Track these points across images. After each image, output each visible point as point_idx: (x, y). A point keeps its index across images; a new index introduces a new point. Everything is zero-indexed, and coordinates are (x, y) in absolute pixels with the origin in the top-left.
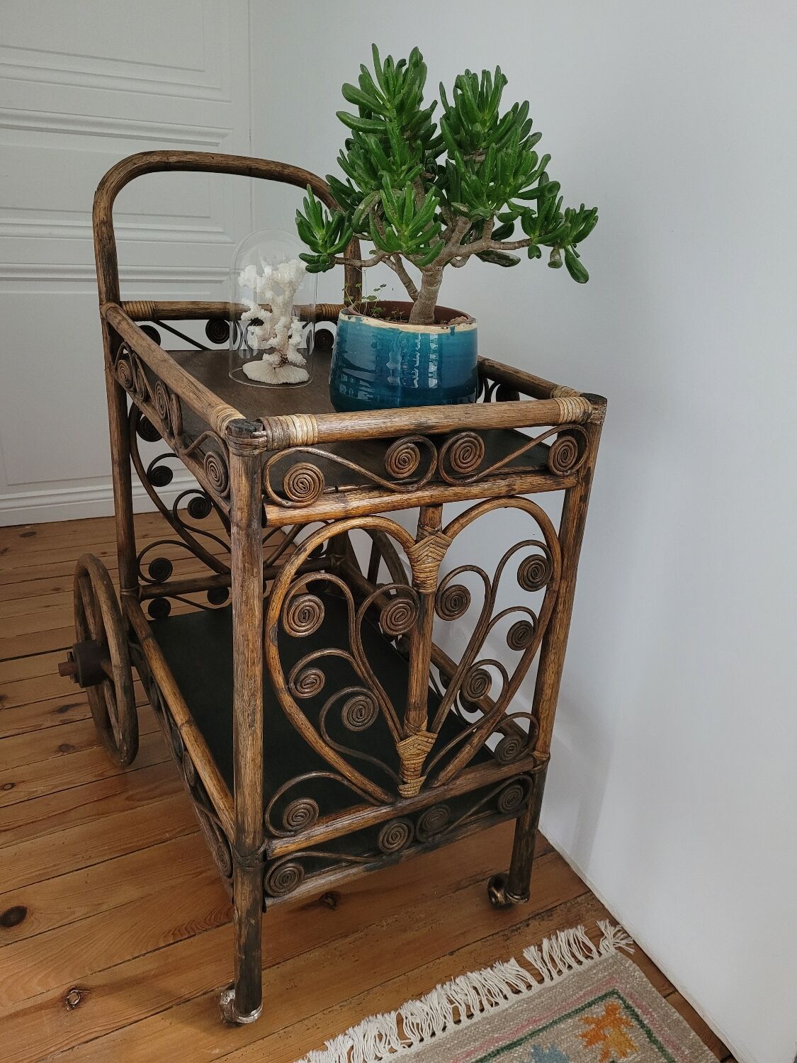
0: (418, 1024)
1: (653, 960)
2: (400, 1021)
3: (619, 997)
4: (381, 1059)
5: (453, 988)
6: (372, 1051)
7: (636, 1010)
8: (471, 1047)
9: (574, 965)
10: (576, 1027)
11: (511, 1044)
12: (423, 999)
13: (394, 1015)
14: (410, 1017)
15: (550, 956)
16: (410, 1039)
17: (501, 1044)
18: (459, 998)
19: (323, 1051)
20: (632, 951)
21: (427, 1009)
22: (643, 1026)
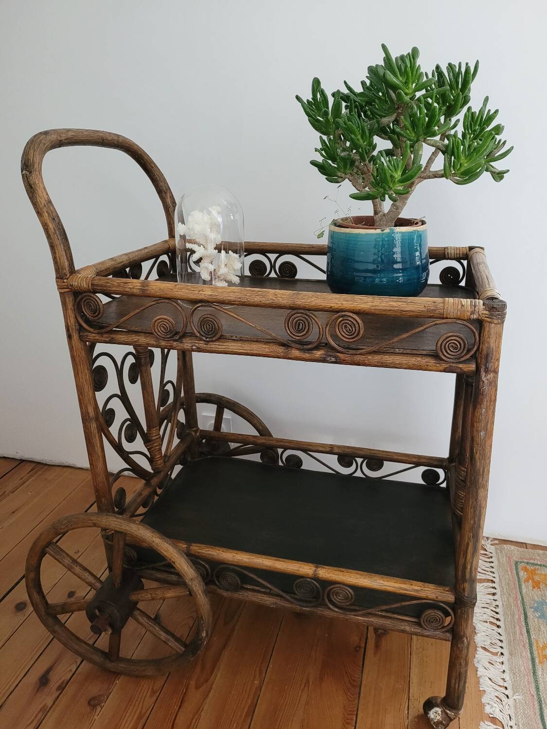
0: (491, 643)
1: (506, 539)
2: (485, 649)
3: (521, 562)
4: (504, 671)
5: (477, 616)
6: (499, 673)
7: (531, 561)
8: (518, 632)
9: (492, 565)
10: (527, 587)
11: (525, 615)
12: (477, 632)
13: (480, 649)
14: (485, 643)
15: (483, 570)
16: (498, 652)
17: (522, 618)
18: (485, 617)
19: (485, 693)
20: (497, 542)
21: (484, 634)
22: (541, 565)
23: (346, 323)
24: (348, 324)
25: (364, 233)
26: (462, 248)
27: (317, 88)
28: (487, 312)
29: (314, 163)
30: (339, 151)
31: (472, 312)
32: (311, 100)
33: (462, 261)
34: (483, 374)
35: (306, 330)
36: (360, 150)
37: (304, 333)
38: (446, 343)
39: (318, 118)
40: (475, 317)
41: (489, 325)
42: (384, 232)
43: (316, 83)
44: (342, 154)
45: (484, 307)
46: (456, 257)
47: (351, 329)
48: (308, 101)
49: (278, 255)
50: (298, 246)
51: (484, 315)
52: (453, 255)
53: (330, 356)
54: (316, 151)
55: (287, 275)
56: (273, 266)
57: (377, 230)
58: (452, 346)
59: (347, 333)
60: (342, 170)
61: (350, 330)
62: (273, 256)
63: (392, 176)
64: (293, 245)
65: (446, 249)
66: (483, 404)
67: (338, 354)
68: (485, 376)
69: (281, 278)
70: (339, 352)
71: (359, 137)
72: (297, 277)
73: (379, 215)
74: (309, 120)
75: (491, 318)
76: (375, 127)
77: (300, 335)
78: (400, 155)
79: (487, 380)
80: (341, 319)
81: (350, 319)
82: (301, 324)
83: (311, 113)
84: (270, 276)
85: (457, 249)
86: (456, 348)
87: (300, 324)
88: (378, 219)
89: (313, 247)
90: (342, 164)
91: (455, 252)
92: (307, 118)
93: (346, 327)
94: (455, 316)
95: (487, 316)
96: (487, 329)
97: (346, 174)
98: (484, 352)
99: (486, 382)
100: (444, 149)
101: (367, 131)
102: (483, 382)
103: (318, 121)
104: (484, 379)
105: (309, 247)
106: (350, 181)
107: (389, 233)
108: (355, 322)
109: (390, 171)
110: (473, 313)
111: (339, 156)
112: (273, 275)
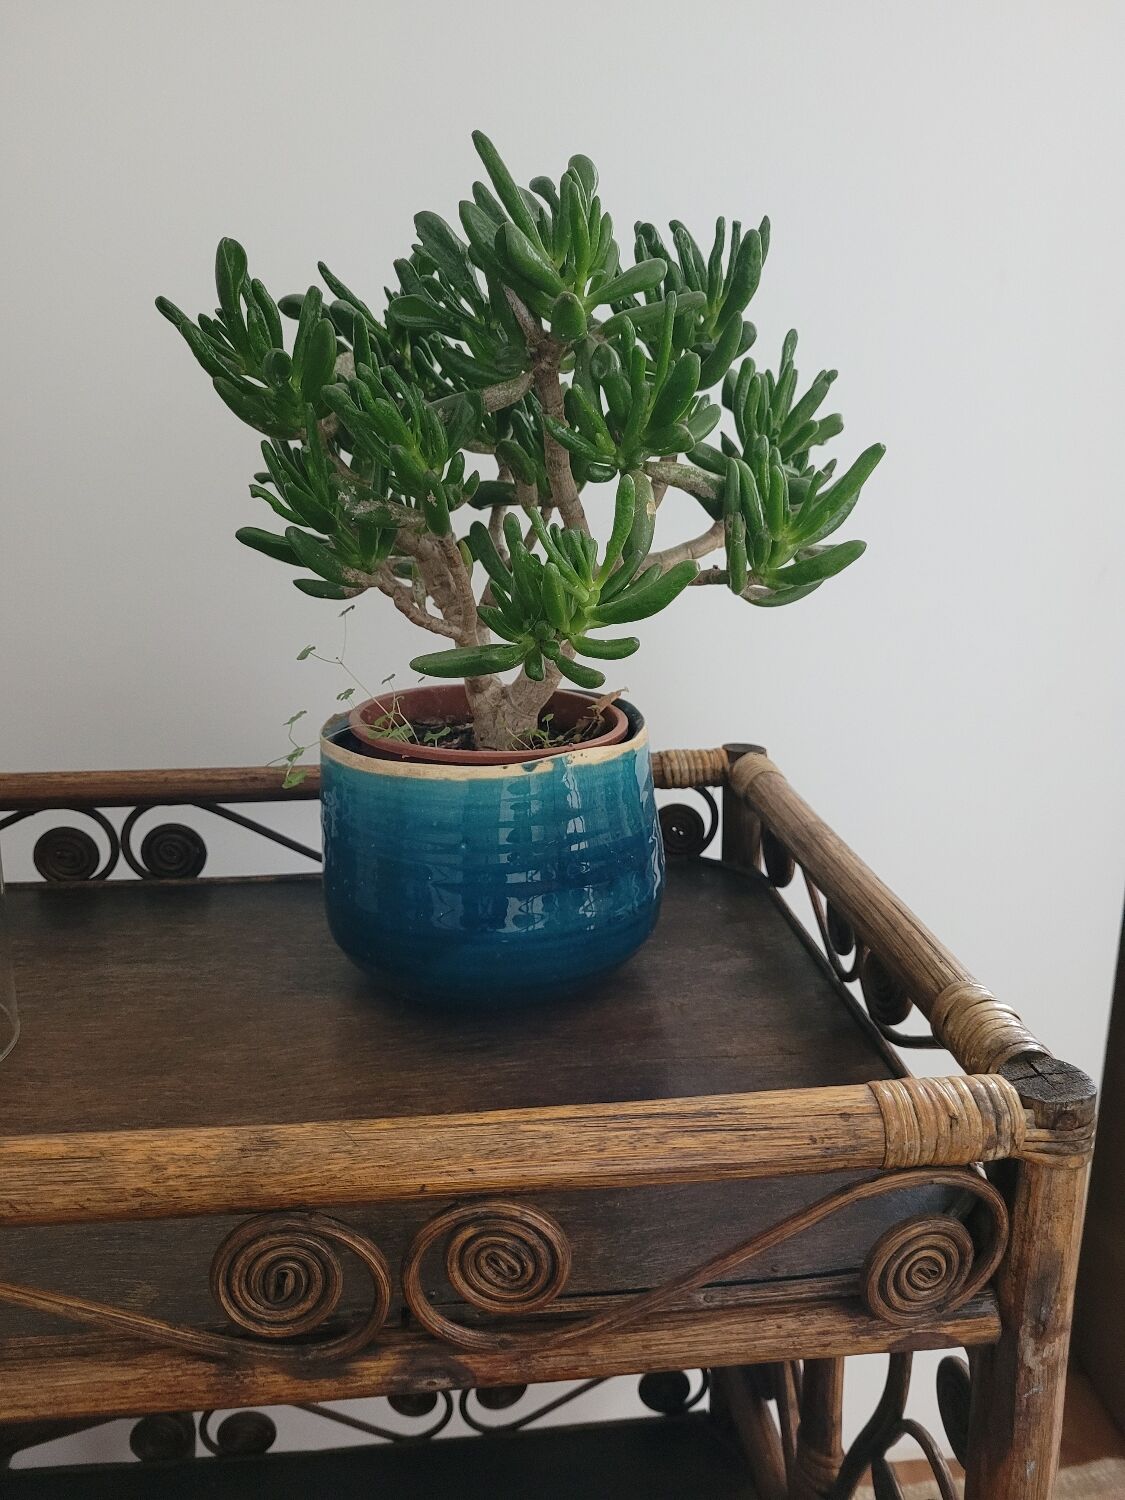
23: (494, 1245)
24: (503, 1247)
25: (463, 779)
26: (708, 752)
27: (237, 278)
28: (1043, 1134)
29: (250, 538)
30: (347, 498)
31: (991, 1138)
32: (213, 317)
33: (710, 789)
34: (1028, 1345)
35: (315, 1293)
36: (431, 498)
37: (308, 1305)
38: (901, 1266)
39: (247, 378)
40: (1001, 1154)
41: (1050, 1177)
42: (538, 770)
43: (231, 259)
44: (361, 510)
45: (1030, 1113)
46: (694, 780)
47: (518, 1267)
48: (202, 318)
49: (130, 810)
50: (202, 777)
51: (1032, 1146)
52: (686, 776)
53: (431, 1371)
54: (254, 495)
55: (173, 868)
56: (120, 845)
57: (510, 766)
58: (920, 1270)
59: (498, 1281)
60: (356, 559)
61: (512, 1269)
62: (117, 816)
63: (569, 595)
64: (188, 775)
65: (665, 760)
66: (1030, 1445)
67: (462, 1358)
68: (1037, 1349)
69: (156, 882)
70: (465, 1351)
71: (416, 449)
72: (207, 872)
73: (487, 694)
74: (217, 386)
75: (1057, 1153)
76: (465, 420)
77: (288, 1315)
78: (536, 502)
79: (1043, 1361)
80: (470, 1232)
81: (512, 1230)
82: (291, 1275)
83: (223, 362)
84: (111, 877)
85: (694, 758)
86: (934, 1272)
87: (285, 1275)
88: (486, 708)
89: (256, 778)
90: (352, 539)
91: (693, 767)
92: (211, 379)
93: (493, 1260)
94: (927, 1157)
95: (1042, 1145)
96: (1041, 1192)
97: (369, 572)
98: (1033, 1270)
99: (1039, 1369)
100: (713, 496)
101: (441, 431)
102: (1030, 1370)
103: (250, 389)
104: (1030, 1359)
105: (243, 780)
106: (388, 594)
107: (552, 774)
108: (533, 1240)
109: (563, 580)
110: (993, 1143)
111: (347, 515)
112: (123, 872)
